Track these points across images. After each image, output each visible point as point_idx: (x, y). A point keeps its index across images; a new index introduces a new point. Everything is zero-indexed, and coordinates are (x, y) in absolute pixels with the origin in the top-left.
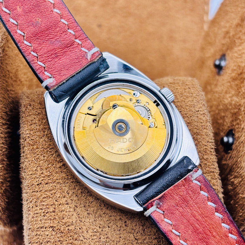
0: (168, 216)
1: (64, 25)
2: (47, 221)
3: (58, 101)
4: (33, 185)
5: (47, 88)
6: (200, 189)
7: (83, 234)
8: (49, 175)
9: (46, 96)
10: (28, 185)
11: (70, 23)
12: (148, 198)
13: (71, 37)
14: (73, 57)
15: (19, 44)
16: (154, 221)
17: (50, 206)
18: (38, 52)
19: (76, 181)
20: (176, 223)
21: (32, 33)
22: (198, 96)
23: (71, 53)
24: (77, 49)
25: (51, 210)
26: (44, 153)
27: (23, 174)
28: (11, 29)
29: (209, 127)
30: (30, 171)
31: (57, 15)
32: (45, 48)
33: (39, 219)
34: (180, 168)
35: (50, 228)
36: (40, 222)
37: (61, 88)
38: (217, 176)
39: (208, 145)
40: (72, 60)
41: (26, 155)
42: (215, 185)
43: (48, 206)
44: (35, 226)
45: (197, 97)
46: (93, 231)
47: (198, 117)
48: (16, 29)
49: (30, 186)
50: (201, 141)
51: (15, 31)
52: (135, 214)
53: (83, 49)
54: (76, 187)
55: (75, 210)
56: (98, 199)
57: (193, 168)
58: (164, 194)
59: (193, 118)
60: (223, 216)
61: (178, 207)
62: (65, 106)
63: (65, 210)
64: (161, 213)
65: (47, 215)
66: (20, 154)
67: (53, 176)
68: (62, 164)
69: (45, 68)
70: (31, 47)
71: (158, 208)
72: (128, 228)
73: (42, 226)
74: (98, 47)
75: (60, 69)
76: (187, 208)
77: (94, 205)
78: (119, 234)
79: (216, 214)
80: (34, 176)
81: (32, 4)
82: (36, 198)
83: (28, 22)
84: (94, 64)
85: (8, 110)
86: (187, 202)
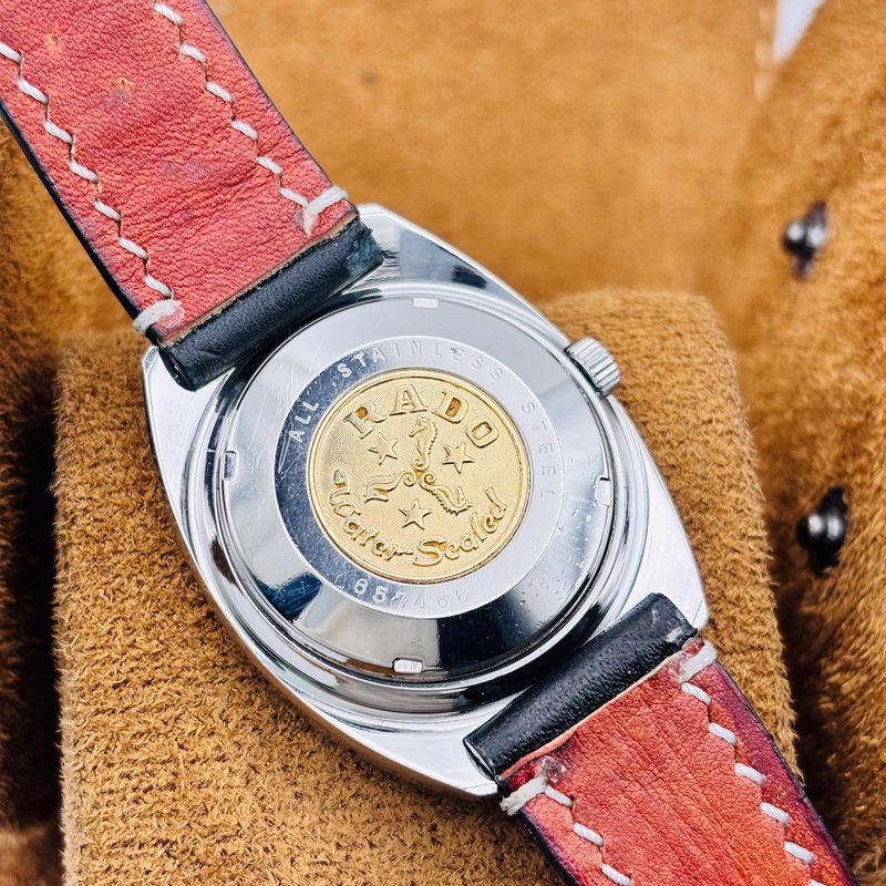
0: (587, 816)
1: (218, 103)
2: (145, 821)
3: (191, 383)
4: (97, 686)
5: (152, 334)
6: (709, 716)
7: (276, 871)
8: (156, 654)
9: (147, 367)
10: (82, 688)
11: (242, 95)
12: (515, 747)
13: (244, 147)
14: (250, 224)
15: (52, 175)
16: (535, 832)
17: (159, 766)
18: (122, 204)
19: (254, 677)
20: (616, 839)
21: (98, 134)
22: (711, 364)
23: (244, 207)
24: (264, 193)
25: (161, 781)
26: (141, 572)
27: (64, 649)
28: (23, 118)
29: (749, 483)
30: (88, 634)
31: (192, 66)
32: (147, 188)
33: (119, 813)
34: (636, 639)
35: (156, 845)
36: (121, 824)
37: (204, 337)
38: (774, 662)
39: (742, 546)
40: (246, 233)
41: (76, 576)
42: (765, 696)
43: (149, 767)
44: (104, 837)
45: (706, 368)
46: (315, 860)
47: (707, 442)
48: (40, 117)
49: (86, 690)
50: (717, 535)
51: (36, 127)
52: (468, 802)
53: (287, 193)
54: (253, 696)
55: (248, 782)
56: (332, 743)
57: (685, 638)
58: (576, 733)
59: (690, 449)
60: (791, 815)
61: (623, 783)
62: (220, 402)
63: (212, 782)
64: (563, 805)
65: (147, 797)
66: (55, 572)
67: (172, 655)
68: (201, 613)
69: (145, 261)
70: (96, 183)
71: (553, 785)
72: (444, 849)
73: (129, 837)
74: (342, 186)
75: (200, 266)
76: (660, 786)
77: (320, 764)
78: (409, 873)
79: (766, 808)
80: (102, 655)
81: (101, 25)
82: (110, 736)
83: (83, 92)
84: (327, 249)
85: (11, 408)
86: (660, 762)
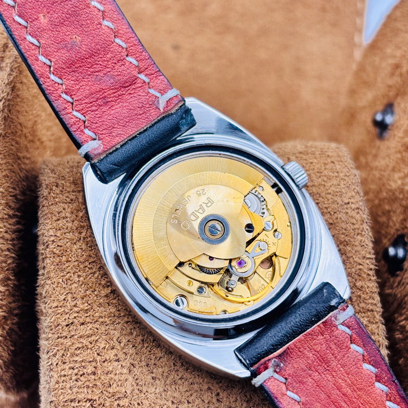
0: (293, 387)
1: (120, 48)
2: (81, 390)
3: (106, 179)
4: (58, 325)
5: (87, 157)
6: (351, 341)
8: (87, 310)
9: (85, 172)
10: (51, 326)
11: (131, 45)
12: (259, 354)
13: (132, 69)
14: (134, 105)
15: (41, 80)
16: (269, 395)
17: (87, 364)
18: (74, 95)
19: (133, 321)
20: (307, 399)
21: (64, 61)
22: (348, 176)
23: (132, 97)
24: (141, 91)
25: (88, 371)
26: (80, 271)
27: (42, 306)
28: (28, 53)
29: (367, 232)
30: (54, 300)
31: (108, 31)
32: (86, 88)
33: (68, 386)
34: (316, 303)
35: (86, 401)
36: (69, 391)
37: (112, 158)
38: (378, 317)
39: (363, 262)
40: (132, 109)
41: (48, 272)
42: (374, 333)
43: (83, 364)
44: (61, 397)
45: (346, 178)
47: (347, 213)
48: (36, 53)
49: (53, 327)
50: (352, 257)
51: (34, 57)
52: (234, 381)
53: (152, 91)
54: (133, 330)
55: (130, 371)
56: (171, 353)
57: (339, 304)
58: (288, 348)
59: (339, 216)
60: (389, 388)
61: (310, 372)
62: (119, 190)
63: (113, 372)
64: (282, 382)
65: (82, 378)
66: (38, 271)
67: (94, 310)
68: (108, 291)
69: (84, 122)
70: (62, 85)
71: (277, 373)
72: (223, 405)
73: (73, 397)
74: (178, 89)
75: (110, 125)
76: (327, 374)
77: (164, 363)
79: (377, 385)
80: (61, 310)
81: (66, 10)
82: (64, 349)
83: (57, 42)
84: (170, 118)
85: (18, 192)
86: (327, 362)
